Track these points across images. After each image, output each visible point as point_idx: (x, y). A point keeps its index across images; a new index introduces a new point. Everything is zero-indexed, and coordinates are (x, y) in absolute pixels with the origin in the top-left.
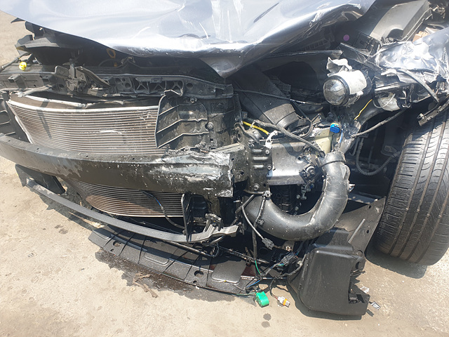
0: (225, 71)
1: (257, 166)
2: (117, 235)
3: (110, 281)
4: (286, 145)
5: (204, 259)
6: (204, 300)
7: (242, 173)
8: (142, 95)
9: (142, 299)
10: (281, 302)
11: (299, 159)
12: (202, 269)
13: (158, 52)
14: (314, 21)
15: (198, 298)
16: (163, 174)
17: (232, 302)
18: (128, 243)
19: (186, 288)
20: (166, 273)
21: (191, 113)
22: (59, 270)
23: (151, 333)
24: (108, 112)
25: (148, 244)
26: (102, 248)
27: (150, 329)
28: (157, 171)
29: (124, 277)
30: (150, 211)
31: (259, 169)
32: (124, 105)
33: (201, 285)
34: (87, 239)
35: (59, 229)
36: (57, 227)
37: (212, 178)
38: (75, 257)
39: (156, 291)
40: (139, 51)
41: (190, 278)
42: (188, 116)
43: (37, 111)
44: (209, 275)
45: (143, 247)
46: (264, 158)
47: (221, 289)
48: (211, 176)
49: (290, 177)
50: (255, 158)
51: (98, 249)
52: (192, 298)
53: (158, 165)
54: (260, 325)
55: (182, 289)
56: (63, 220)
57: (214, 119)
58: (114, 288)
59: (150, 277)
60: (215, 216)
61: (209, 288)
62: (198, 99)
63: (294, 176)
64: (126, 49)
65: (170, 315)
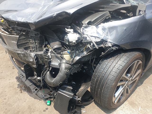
3: (14, 85)
6: (33, 98)
7: (42, 61)
9: (18, 92)
12: (38, 89)
14: (54, 16)
17: (40, 101)
20: (29, 87)
21: (31, 40)
22: (5, 78)
23: (12, 102)
27: (13, 101)
28: (20, 56)
29: (18, 85)
31: (46, 61)
32: (16, 35)
33: (35, 93)
34: (17, 72)
35: (13, 67)
38: (11, 76)
39: (23, 91)
40: (11, 20)
41: (34, 90)
44: (38, 91)
47: (39, 96)
48: (31, 60)
49: (56, 65)
50: (45, 57)
51: (18, 75)
52: (30, 96)
53: (20, 54)
54: (43, 110)
57: (37, 43)
58: (13, 87)
59: (24, 87)
60: (35, 73)
62: (31, 36)
64: (8, 19)
65: (21, 99)
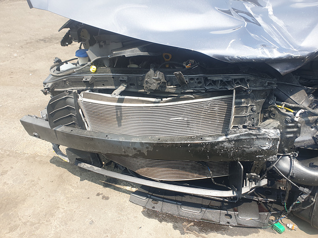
0: (286, 71)
1: (288, 136)
2: (152, 195)
4: (306, 119)
5: (225, 204)
6: (240, 235)
8: (211, 90)
10: (290, 227)
11: (312, 127)
12: (229, 212)
13: (247, 59)
15: (236, 235)
16: (226, 148)
18: (163, 200)
19: (223, 228)
20: (203, 219)
21: (243, 100)
22: (121, 232)
24: (181, 104)
25: (179, 198)
26: (144, 207)
28: (221, 147)
29: (175, 228)
30: (196, 175)
31: (290, 137)
33: (234, 225)
34: (128, 201)
35: (101, 196)
36: (98, 195)
37: (264, 148)
38: (128, 219)
39: (204, 235)
40: (232, 59)
41: (224, 221)
42: (241, 103)
43: (116, 106)
44: (236, 216)
45: (177, 202)
46: (295, 130)
47: (249, 225)
48: (265, 146)
49: (307, 141)
50: (289, 130)
51: (141, 208)
53: (222, 142)
55: (221, 230)
56: (100, 188)
57: (257, 104)
59: (195, 225)
60: (255, 174)
61: (240, 226)
63: (309, 140)
64: (222, 57)
